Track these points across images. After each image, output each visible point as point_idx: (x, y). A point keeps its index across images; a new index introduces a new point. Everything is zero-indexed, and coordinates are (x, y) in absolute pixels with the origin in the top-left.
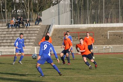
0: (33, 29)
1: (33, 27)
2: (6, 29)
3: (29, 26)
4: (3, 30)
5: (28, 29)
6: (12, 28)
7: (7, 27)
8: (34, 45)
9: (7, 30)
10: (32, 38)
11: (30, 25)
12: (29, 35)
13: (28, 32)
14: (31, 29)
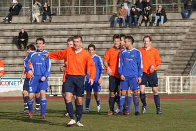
0: (174, 31)
1: (175, 23)
2: (106, 28)
3: (164, 22)
4: (98, 32)
5: (161, 31)
6: (120, 26)
7: (108, 25)
8: (170, 70)
9: (108, 32)
10: (167, 52)
11: (165, 20)
12: (162, 44)
13: (159, 38)
14: (168, 30)
